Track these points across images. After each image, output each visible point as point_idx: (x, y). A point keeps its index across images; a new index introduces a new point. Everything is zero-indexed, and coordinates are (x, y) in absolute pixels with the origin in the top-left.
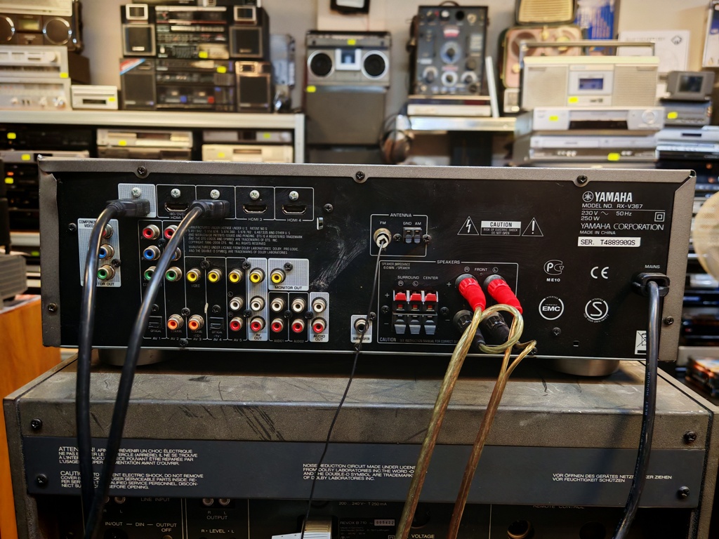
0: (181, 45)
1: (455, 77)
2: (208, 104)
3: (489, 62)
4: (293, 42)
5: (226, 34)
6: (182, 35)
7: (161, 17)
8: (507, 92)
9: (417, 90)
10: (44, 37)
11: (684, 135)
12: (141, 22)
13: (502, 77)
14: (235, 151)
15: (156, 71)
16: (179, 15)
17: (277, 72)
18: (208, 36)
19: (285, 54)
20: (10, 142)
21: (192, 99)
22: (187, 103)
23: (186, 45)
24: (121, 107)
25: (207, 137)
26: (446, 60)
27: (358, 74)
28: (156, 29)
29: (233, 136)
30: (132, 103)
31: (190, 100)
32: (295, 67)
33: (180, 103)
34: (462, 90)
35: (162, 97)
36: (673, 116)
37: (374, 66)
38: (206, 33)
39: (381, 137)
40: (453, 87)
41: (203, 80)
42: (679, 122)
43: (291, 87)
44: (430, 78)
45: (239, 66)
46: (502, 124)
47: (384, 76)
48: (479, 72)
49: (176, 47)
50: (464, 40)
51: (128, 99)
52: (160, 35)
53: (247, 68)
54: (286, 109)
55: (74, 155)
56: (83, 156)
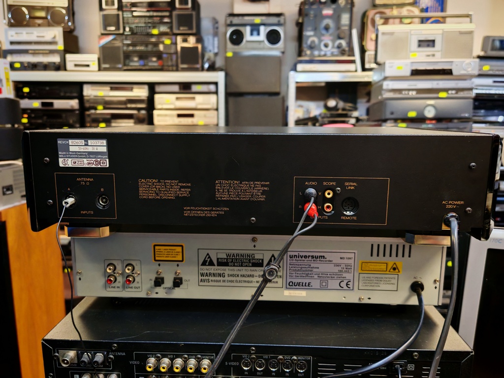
0: (140, 25)
1: (330, 44)
2: (158, 66)
3: (355, 33)
4: (217, 22)
5: (170, 17)
6: (141, 19)
7: (126, 6)
8: (367, 54)
9: (303, 54)
10: (49, 22)
11: (495, 82)
12: (112, 10)
13: (364, 43)
14: (177, 98)
15: (123, 44)
16: (139, 5)
17: (206, 44)
18: (158, 18)
19: (211, 30)
20: (26, 94)
21: (147, 62)
22: (144, 65)
23: (143, 25)
24: (100, 70)
25: (158, 89)
26: (324, 32)
27: (262, 44)
28: (123, 14)
29: (176, 88)
30: (107, 66)
31: (146, 63)
32: (219, 40)
33: (139, 66)
34: (336, 53)
35: (127, 61)
36: (486, 68)
37: (273, 37)
38: (156, 16)
40: (329, 51)
41: (155, 49)
42: (491, 73)
43: (216, 54)
44: (313, 45)
45: (179, 39)
46: (363, 77)
47: (281, 44)
48: (347, 40)
49: (137, 27)
50: (337, 18)
51: (105, 63)
52: (125, 19)
53: (185, 41)
54: (212, 68)
55: (68, 103)
56: (74, 103)
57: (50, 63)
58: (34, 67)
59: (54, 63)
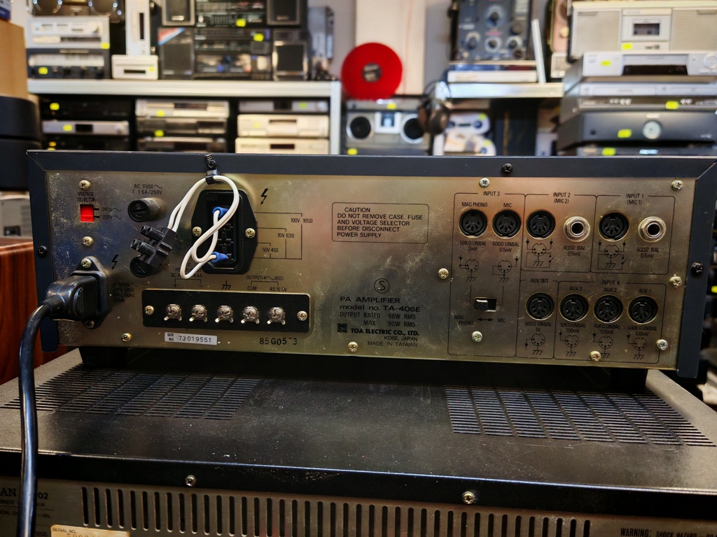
0: (219, 13)
1: (499, 41)
2: (243, 73)
3: (536, 26)
4: (332, 14)
5: (263, 1)
6: (221, 4)
8: (554, 56)
9: (458, 57)
10: (90, 8)
13: (550, 42)
14: (271, 121)
15: (195, 41)
17: (315, 45)
18: (247, 4)
19: (323, 25)
20: (54, 113)
21: (229, 68)
22: (225, 72)
23: (224, 13)
24: (161, 77)
25: (243, 107)
26: (489, 25)
29: (269, 106)
30: (170, 72)
31: (226, 69)
32: (334, 40)
33: (218, 72)
34: (507, 56)
35: (200, 66)
38: (244, 0)
40: (497, 52)
41: (240, 49)
44: (473, 44)
45: (275, 33)
46: (548, 90)
48: (524, 36)
49: (214, 16)
50: (509, 3)
51: (168, 68)
52: (198, 5)
53: (284, 36)
55: (113, 126)
56: (122, 127)
57: (89, 68)
58: (66, 73)
59: (96, 68)
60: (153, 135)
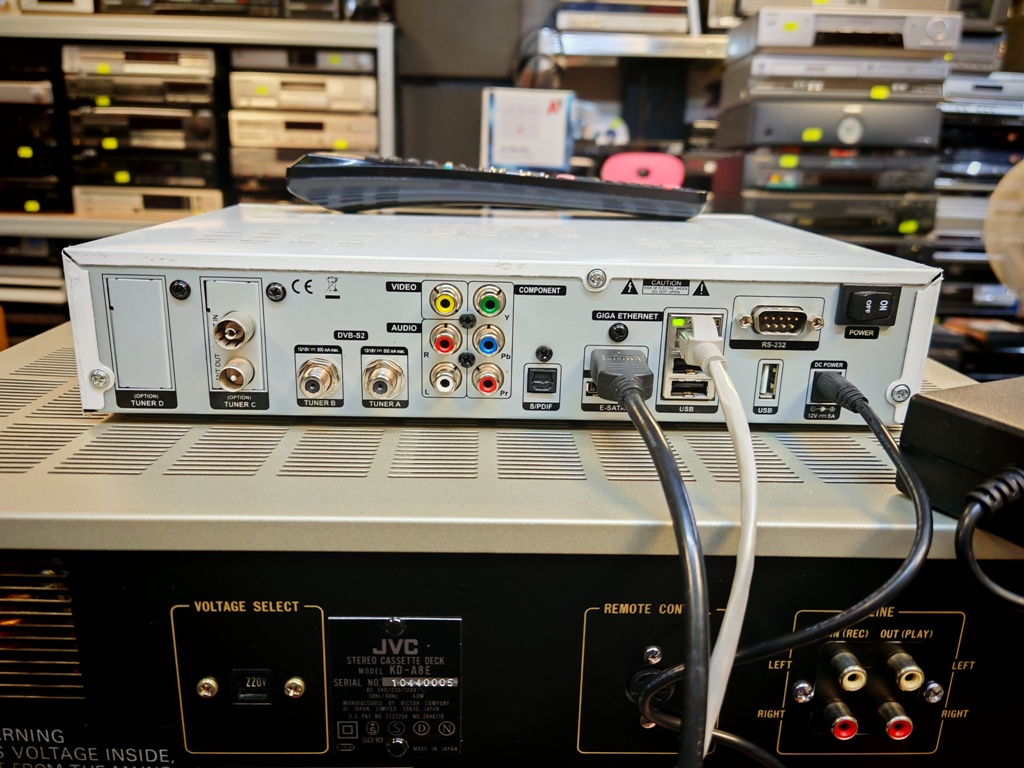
2: (235, 4)
14: (284, 84)
22: (203, 2)
24: (98, 10)
25: (238, 59)
29: (280, 60)
30: (115, 2)
39: (515, 65)
46: (703, 47)
54: (365, 14)
55: (26, 89)
56: (41, 90)
60: (93, 104)
